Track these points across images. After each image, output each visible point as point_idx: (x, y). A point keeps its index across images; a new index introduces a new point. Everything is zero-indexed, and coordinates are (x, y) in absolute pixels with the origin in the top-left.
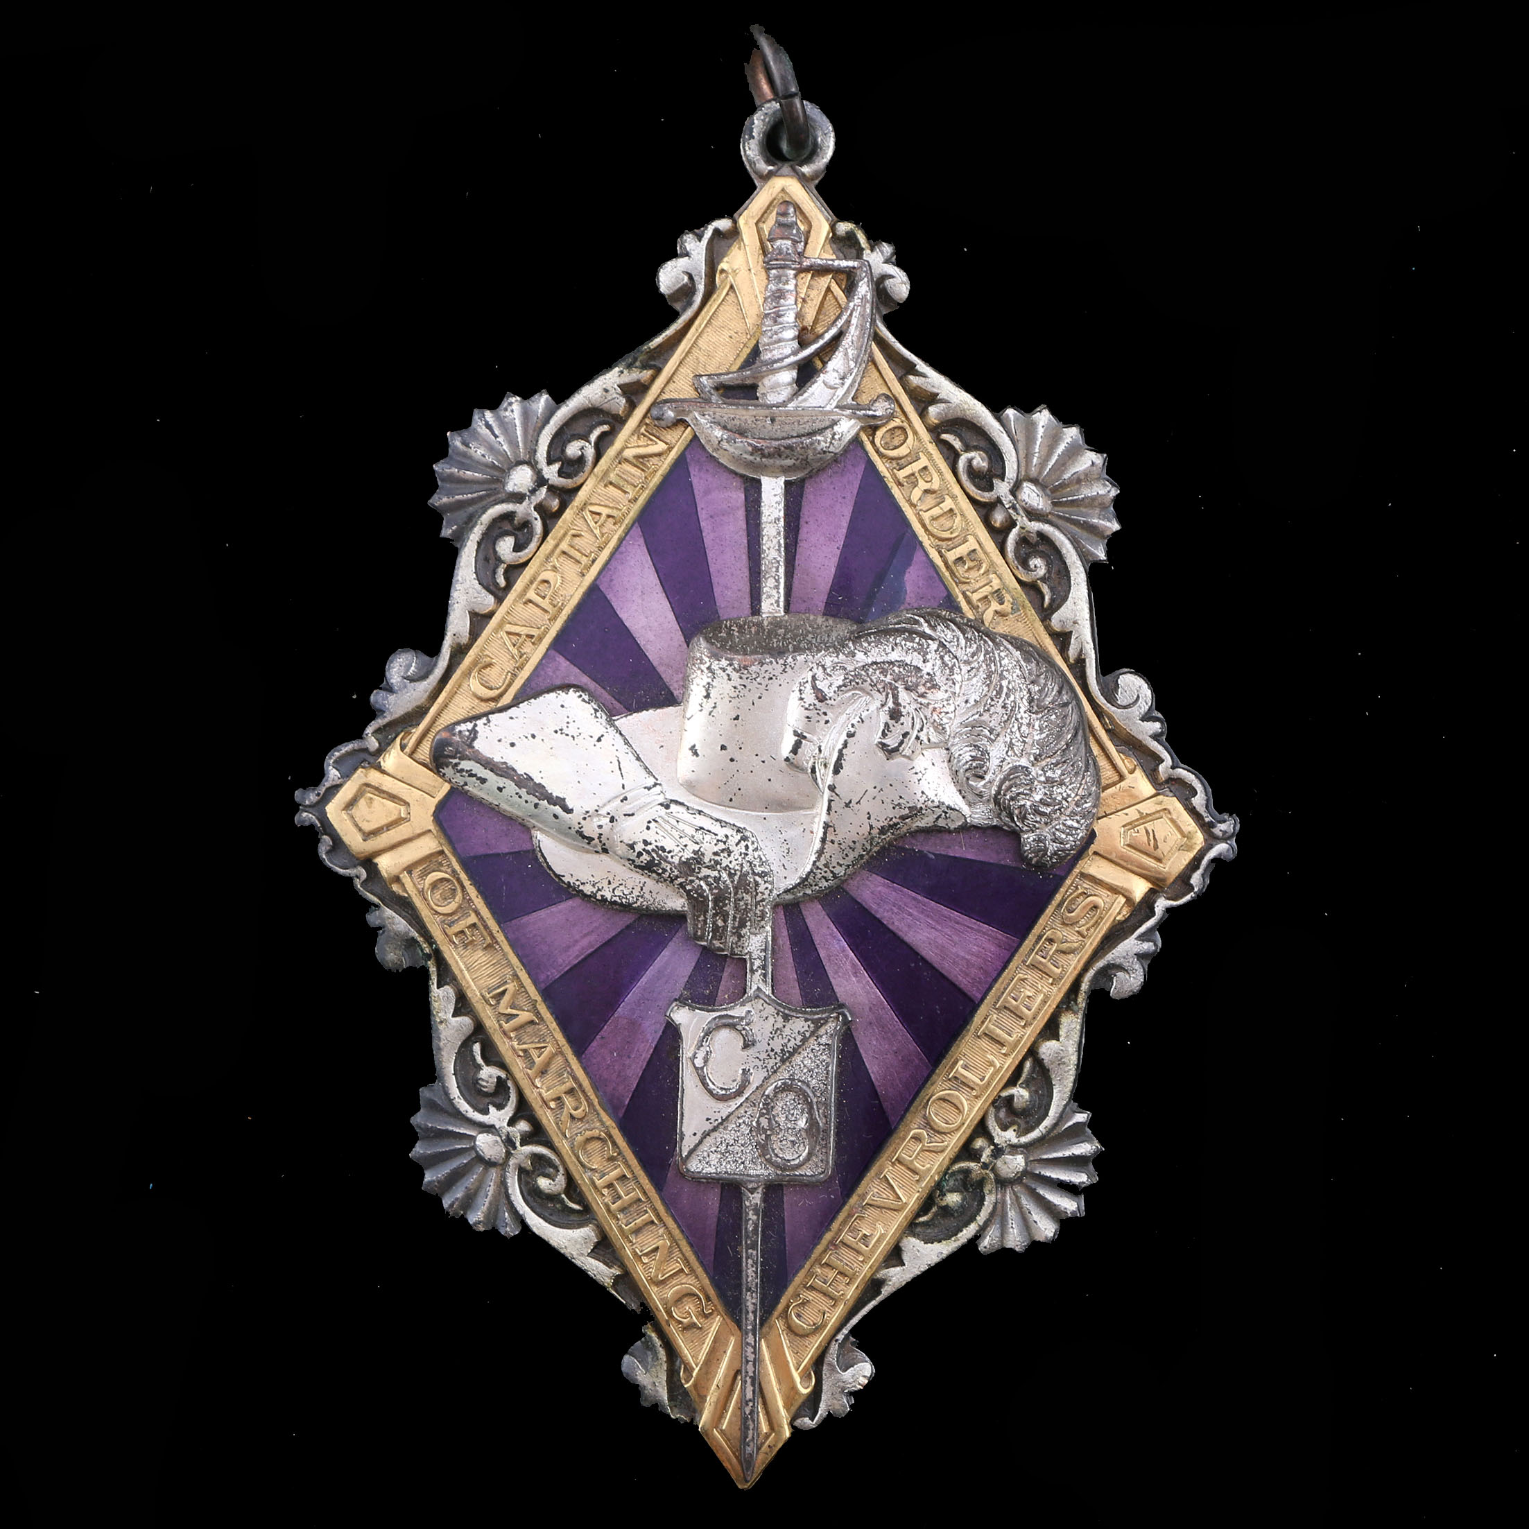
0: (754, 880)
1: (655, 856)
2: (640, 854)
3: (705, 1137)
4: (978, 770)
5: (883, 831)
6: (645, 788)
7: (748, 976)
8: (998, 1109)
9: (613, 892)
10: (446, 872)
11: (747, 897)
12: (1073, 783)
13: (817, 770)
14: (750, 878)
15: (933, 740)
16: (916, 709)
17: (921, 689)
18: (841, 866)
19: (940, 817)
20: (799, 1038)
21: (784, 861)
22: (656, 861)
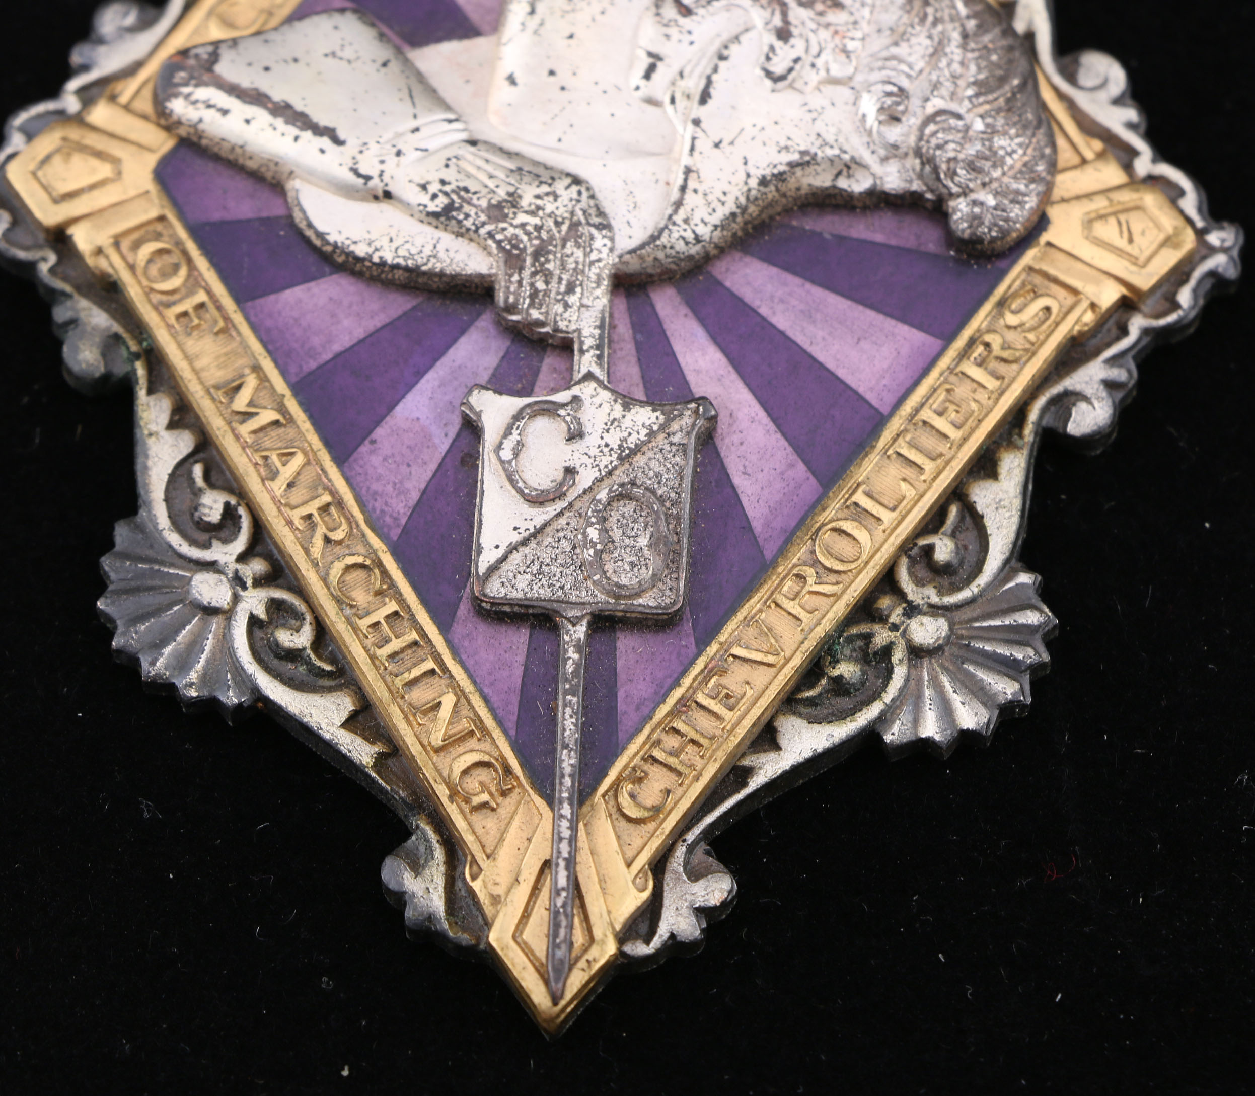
0: (589, 232)
1: (454, 197)
2: (434, 197)
3: (511, 552)
4: (893, 109)
5: (763, 182)
6: (444, 121)
7: (576, 358)
8: (913, 562)
9: (396, 252)
10: (167, 242)
11: (579, 254)
12: (1021, 137)
13: (678, 101)
14: (583, 229)
15: (833, 71)
16: (812, 30)
17: (819, 7)
18: (706, 224)
19: (840, 173)
20: (644, 432)
21: (630, 217)
22: (457, 205)
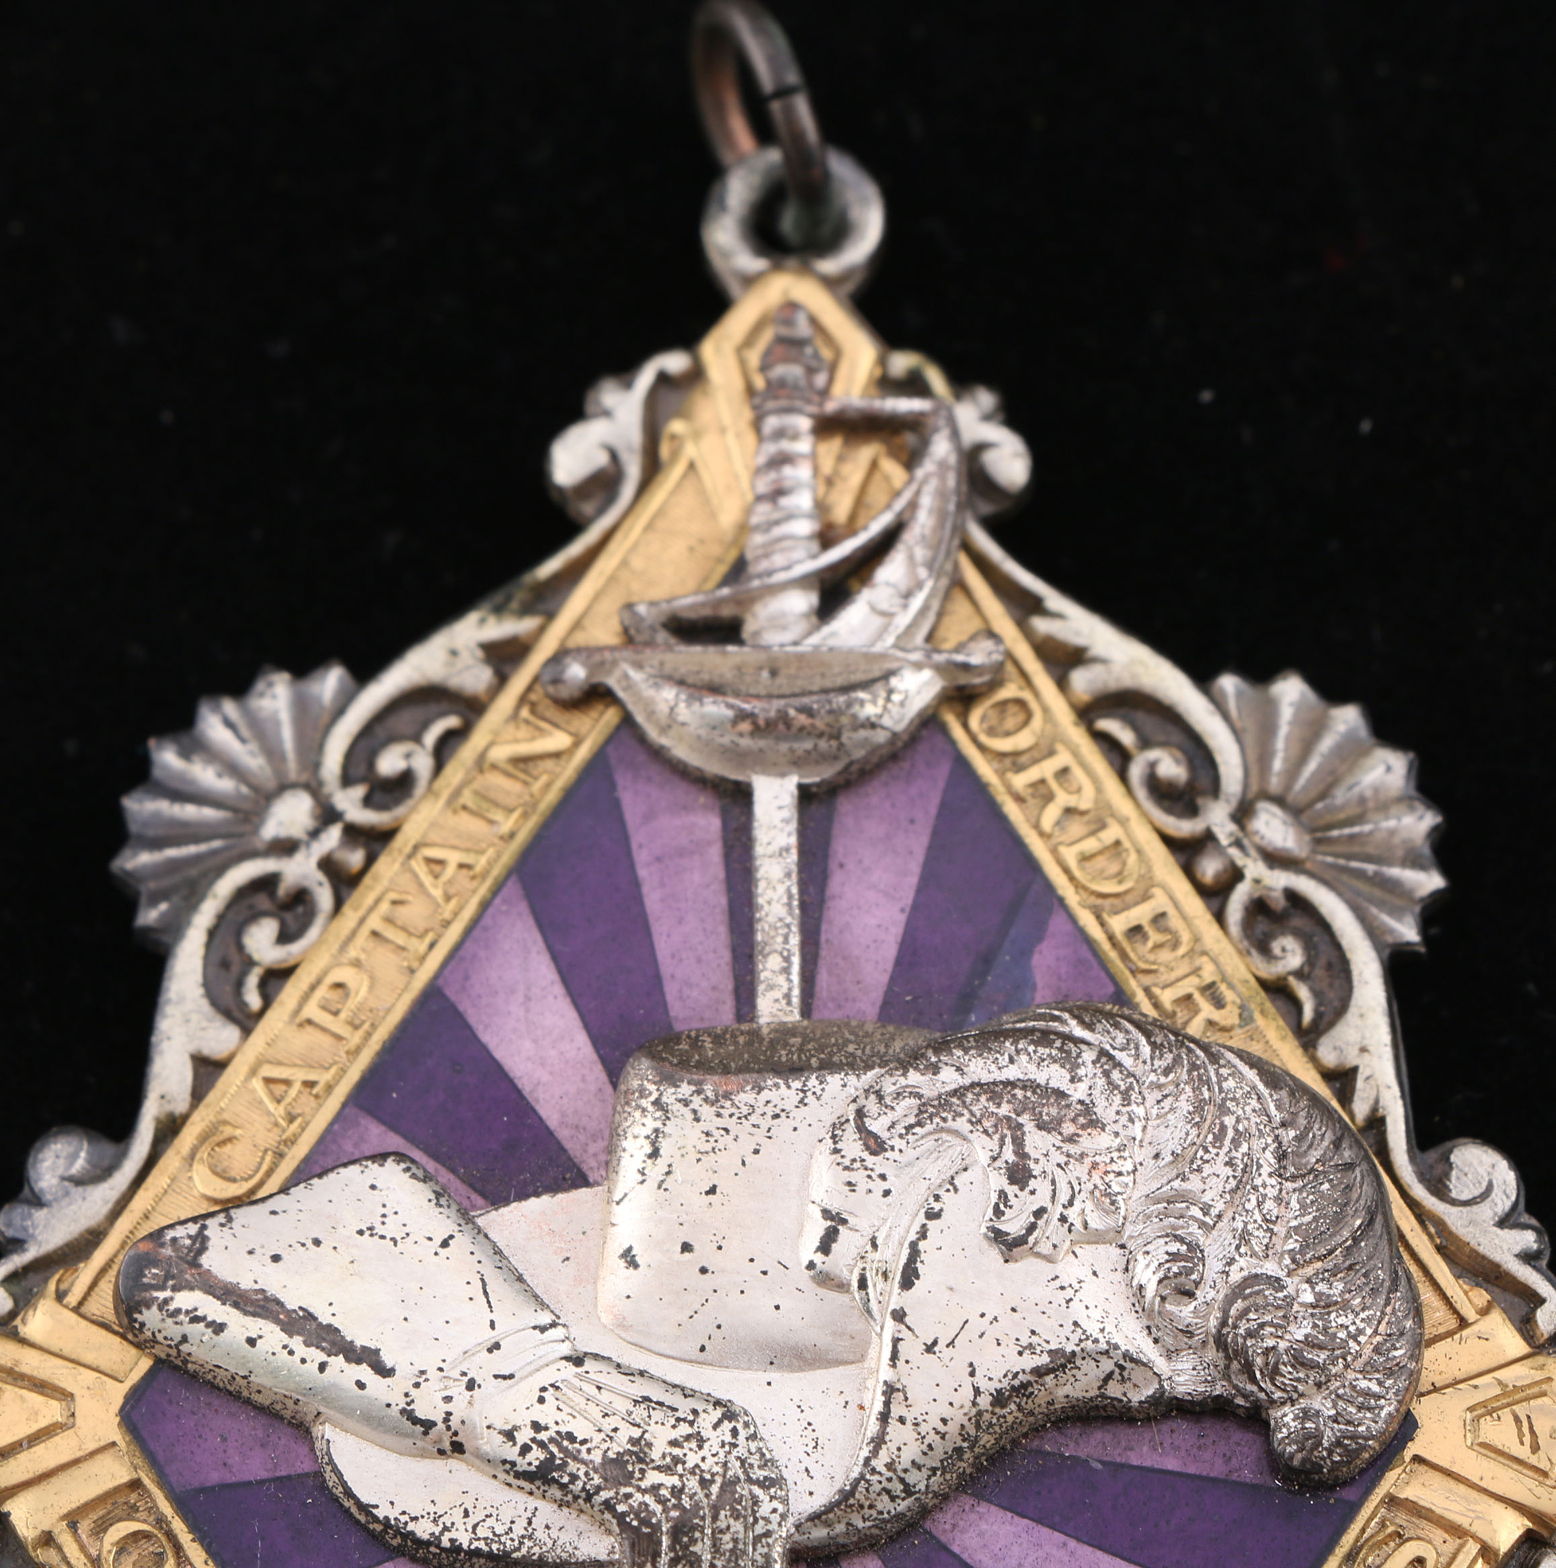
0: (751, 1492)
1: (554, 1449)
2: (525, 1449)
4: (1182, 1279)
5: (999, 1399)
6: (535, 1328)
9: (474, 1532)
10: (144, 1521)
11: (737, 1526)
12: (1368, 1308)
13: (870, 1283)
14: (743, 1490)
15: (1093, 1224)
16: (1059, 1165)
17: (1068, 1128)
18: (919, 1468)
19: (1109, 1376)
21: (808, 1462)
22: (558, 1462)
